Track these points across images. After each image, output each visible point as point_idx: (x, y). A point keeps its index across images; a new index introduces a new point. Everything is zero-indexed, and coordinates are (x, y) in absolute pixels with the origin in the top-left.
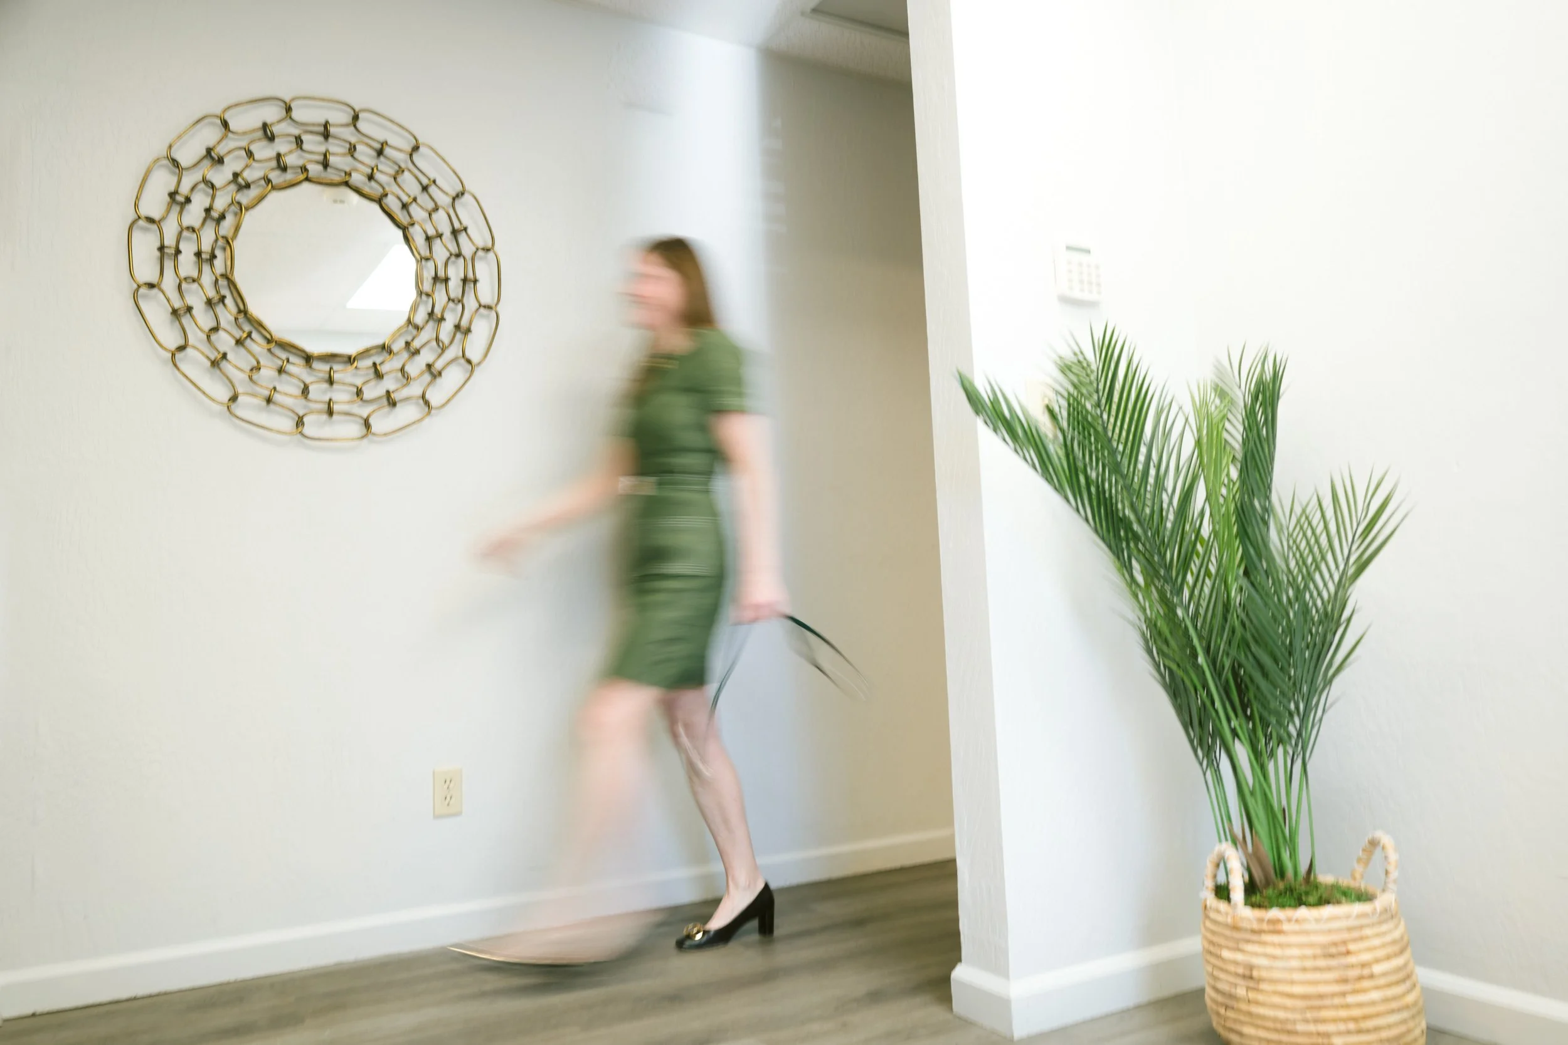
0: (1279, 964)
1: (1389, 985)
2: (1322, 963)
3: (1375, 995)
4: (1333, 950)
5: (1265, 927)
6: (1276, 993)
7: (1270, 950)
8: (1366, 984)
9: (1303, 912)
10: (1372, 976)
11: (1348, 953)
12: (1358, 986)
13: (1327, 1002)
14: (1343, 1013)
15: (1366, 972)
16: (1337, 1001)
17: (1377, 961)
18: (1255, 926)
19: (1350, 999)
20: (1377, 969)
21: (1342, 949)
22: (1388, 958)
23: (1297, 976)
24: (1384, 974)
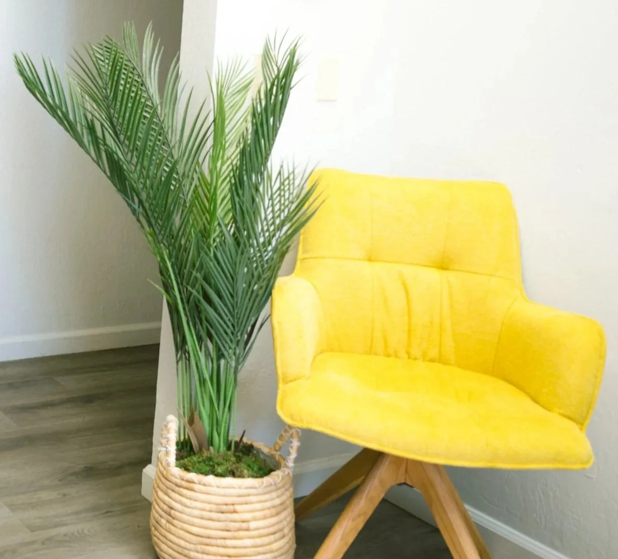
0: (187, 510)
1: (260, 536)
2: (214, 515)
3: (247, 542)
4: (224, 508)
5: (184, 483)
6: (182, 529)
7: (184, 500)
8: (242, 533)
9: (211, 478)
10: (248, 530)
11: (235, 512)
12: (236, 534)
13: (213, 541)
14: (222, 550)
15: (244, 525)
16: (220, 542)
17: (255, 519)
18: (179, 481)
19: (229, 542)
20: (253, 525)
21: (231, 508)
22: (265, 518)
23: (196, 521)
24: (257, 529)
